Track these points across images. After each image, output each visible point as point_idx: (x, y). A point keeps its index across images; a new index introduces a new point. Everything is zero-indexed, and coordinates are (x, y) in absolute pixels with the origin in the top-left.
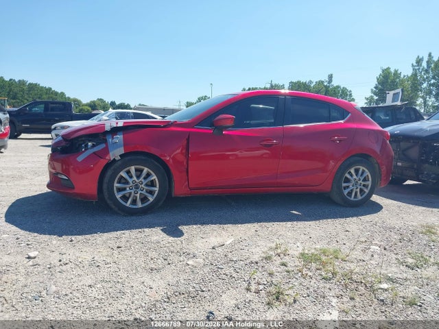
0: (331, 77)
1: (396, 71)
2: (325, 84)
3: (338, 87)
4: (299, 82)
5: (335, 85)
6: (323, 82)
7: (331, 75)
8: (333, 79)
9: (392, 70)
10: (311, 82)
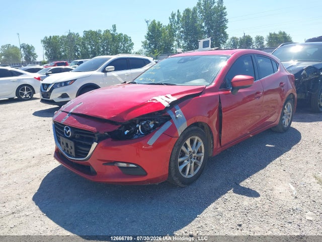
0: (114, 27)
1: (159, 23)
2: (112, 32)
3: (121, 34)
4: (91, 31)
5: (119, 33)
6: (109, 31)
7: (115, 25)
8: (116, 28)
9: (156, 22)
10: (100, 31)
